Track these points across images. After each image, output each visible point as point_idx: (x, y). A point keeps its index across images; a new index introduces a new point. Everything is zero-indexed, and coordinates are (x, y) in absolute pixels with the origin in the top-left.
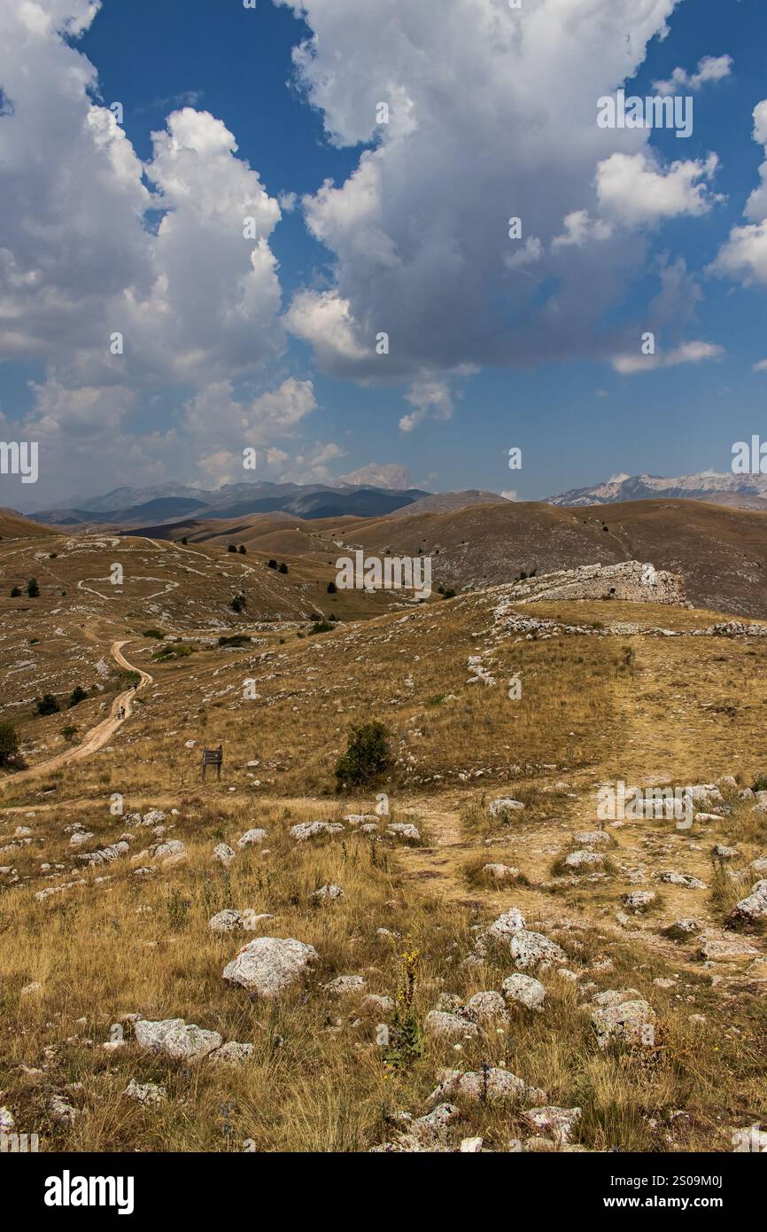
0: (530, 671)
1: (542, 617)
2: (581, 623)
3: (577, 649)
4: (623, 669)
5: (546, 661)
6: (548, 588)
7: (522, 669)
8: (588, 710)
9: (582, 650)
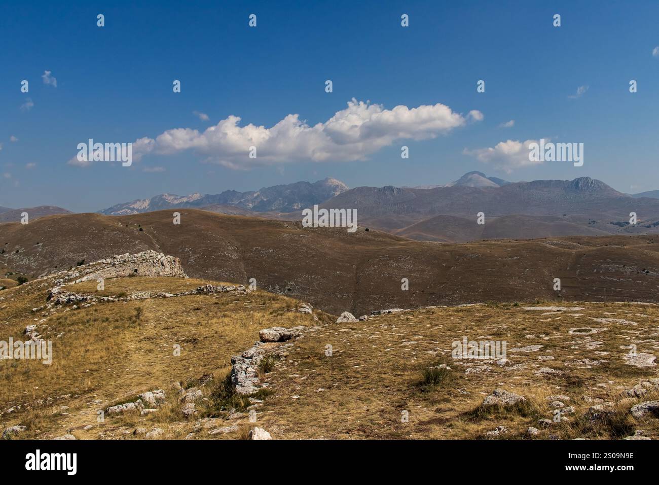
0: (70, 331)
1: (84, 293)
2: (112, 294)
3: (107, 312)
4: (134, 322)
5: (84, 323)
6: (91, 272)
7: (64, 330)
8: (104, 354)
9: (111, 312)
